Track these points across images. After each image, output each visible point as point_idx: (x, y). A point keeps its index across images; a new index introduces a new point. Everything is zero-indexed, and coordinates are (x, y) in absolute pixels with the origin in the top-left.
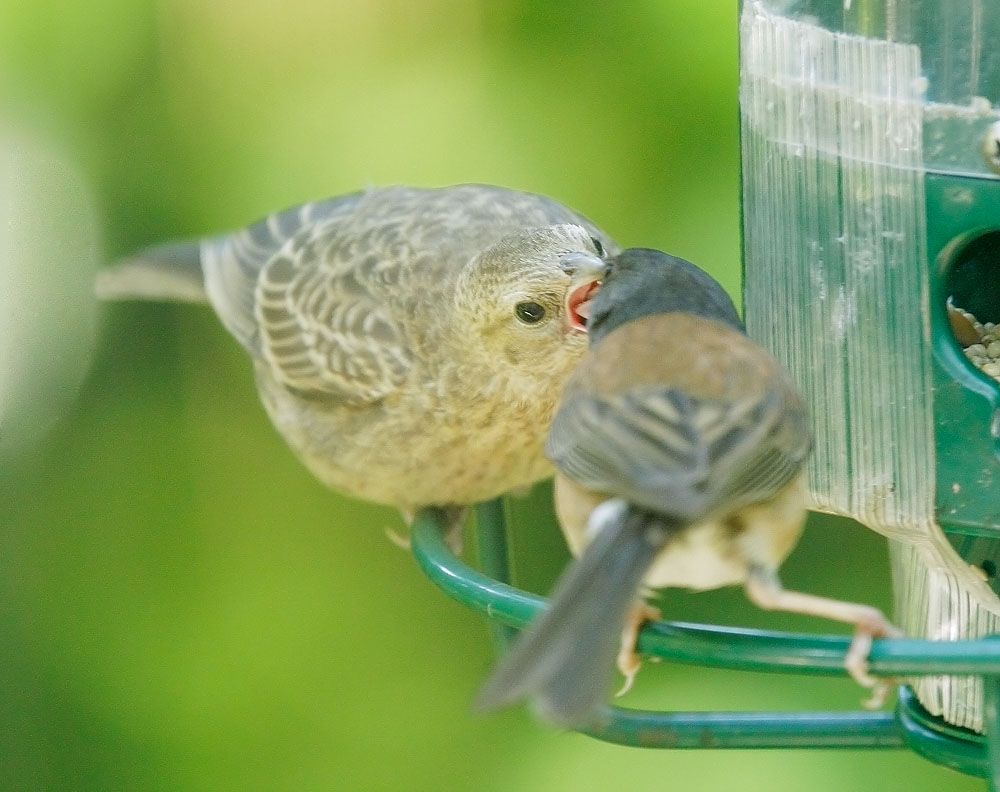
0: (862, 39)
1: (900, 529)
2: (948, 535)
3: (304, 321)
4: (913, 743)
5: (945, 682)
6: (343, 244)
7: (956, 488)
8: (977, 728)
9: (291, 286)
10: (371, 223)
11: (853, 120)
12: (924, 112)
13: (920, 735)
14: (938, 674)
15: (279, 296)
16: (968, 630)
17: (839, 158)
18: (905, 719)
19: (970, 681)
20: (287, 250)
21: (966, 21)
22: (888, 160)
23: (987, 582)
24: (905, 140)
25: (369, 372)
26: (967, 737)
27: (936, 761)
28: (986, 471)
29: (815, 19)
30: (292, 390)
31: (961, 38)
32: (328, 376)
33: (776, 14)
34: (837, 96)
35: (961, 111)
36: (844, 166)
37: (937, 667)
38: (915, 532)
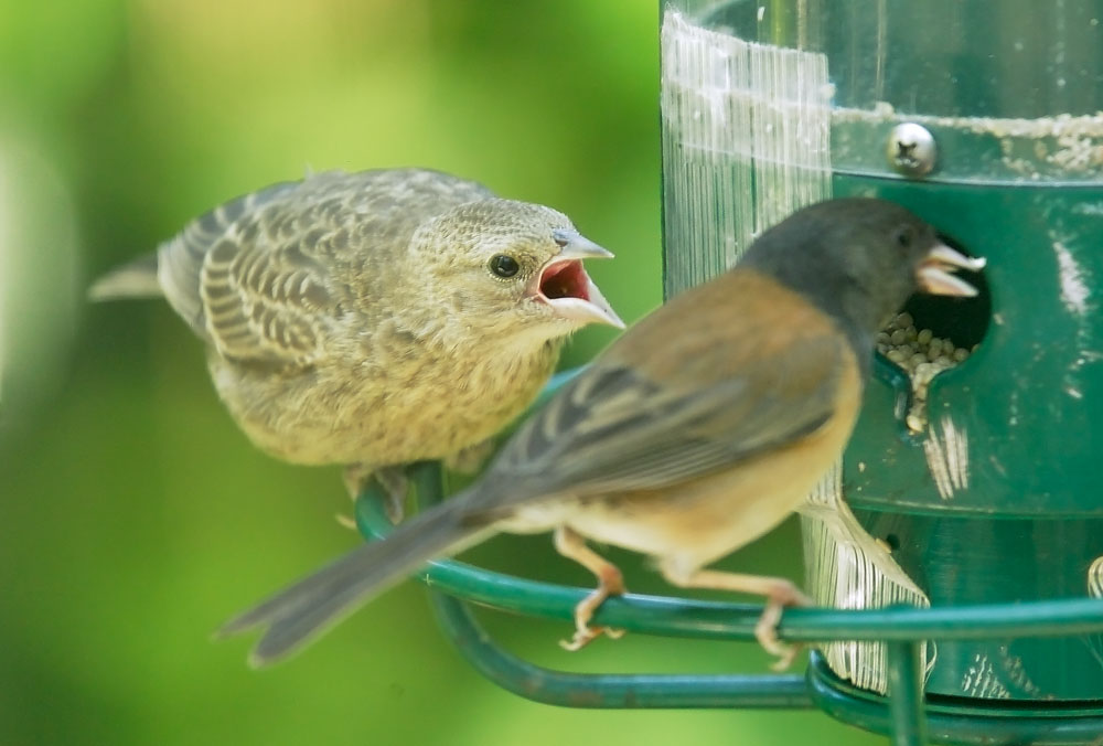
0: (774, 48)
1: (810, 505)
2: (854, 511)
3: (244, 295)
4: (825, 705)
5: (853, 647)
6: (285, 221)
7: (862, 466)
8: (882, 690)
9: (232, 265)
10: (311, 201)
11: (766, 124)
12: (832, 117)
13: (830, 695)
14: (846, 640)
15: (224, 274)
16: (873, 599)
17: (753, 160)
18: (815, 681)
19: (876, 646)
20: (232, 233)
21: (873, 31)
22: (798, 160)
23: (892, 554)
24: (813, 143)
25: (304, 340)
26: (874, 698)
27: (843, 720)
28: (889, 451)
29: (730, 30)
30: (232, 360)
31: (868, 47)
32: (265, 343)
33: (694, 25)
34: (751, 101)
35: (866, 115)
36: (757, 166)
37: (845, 633)
38: (825, 508)
